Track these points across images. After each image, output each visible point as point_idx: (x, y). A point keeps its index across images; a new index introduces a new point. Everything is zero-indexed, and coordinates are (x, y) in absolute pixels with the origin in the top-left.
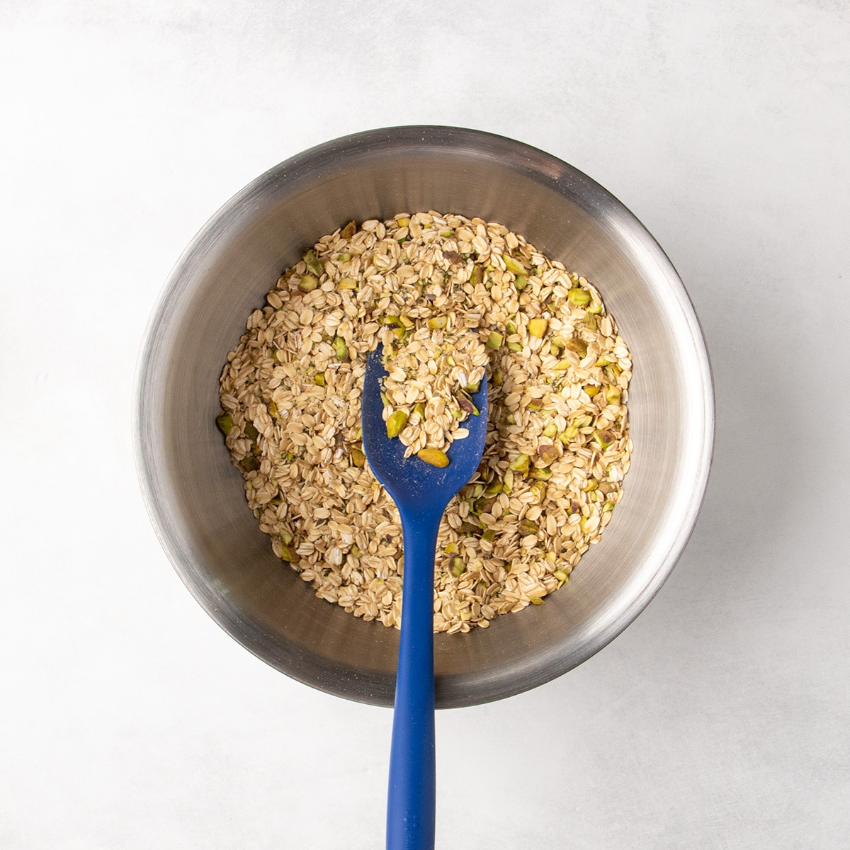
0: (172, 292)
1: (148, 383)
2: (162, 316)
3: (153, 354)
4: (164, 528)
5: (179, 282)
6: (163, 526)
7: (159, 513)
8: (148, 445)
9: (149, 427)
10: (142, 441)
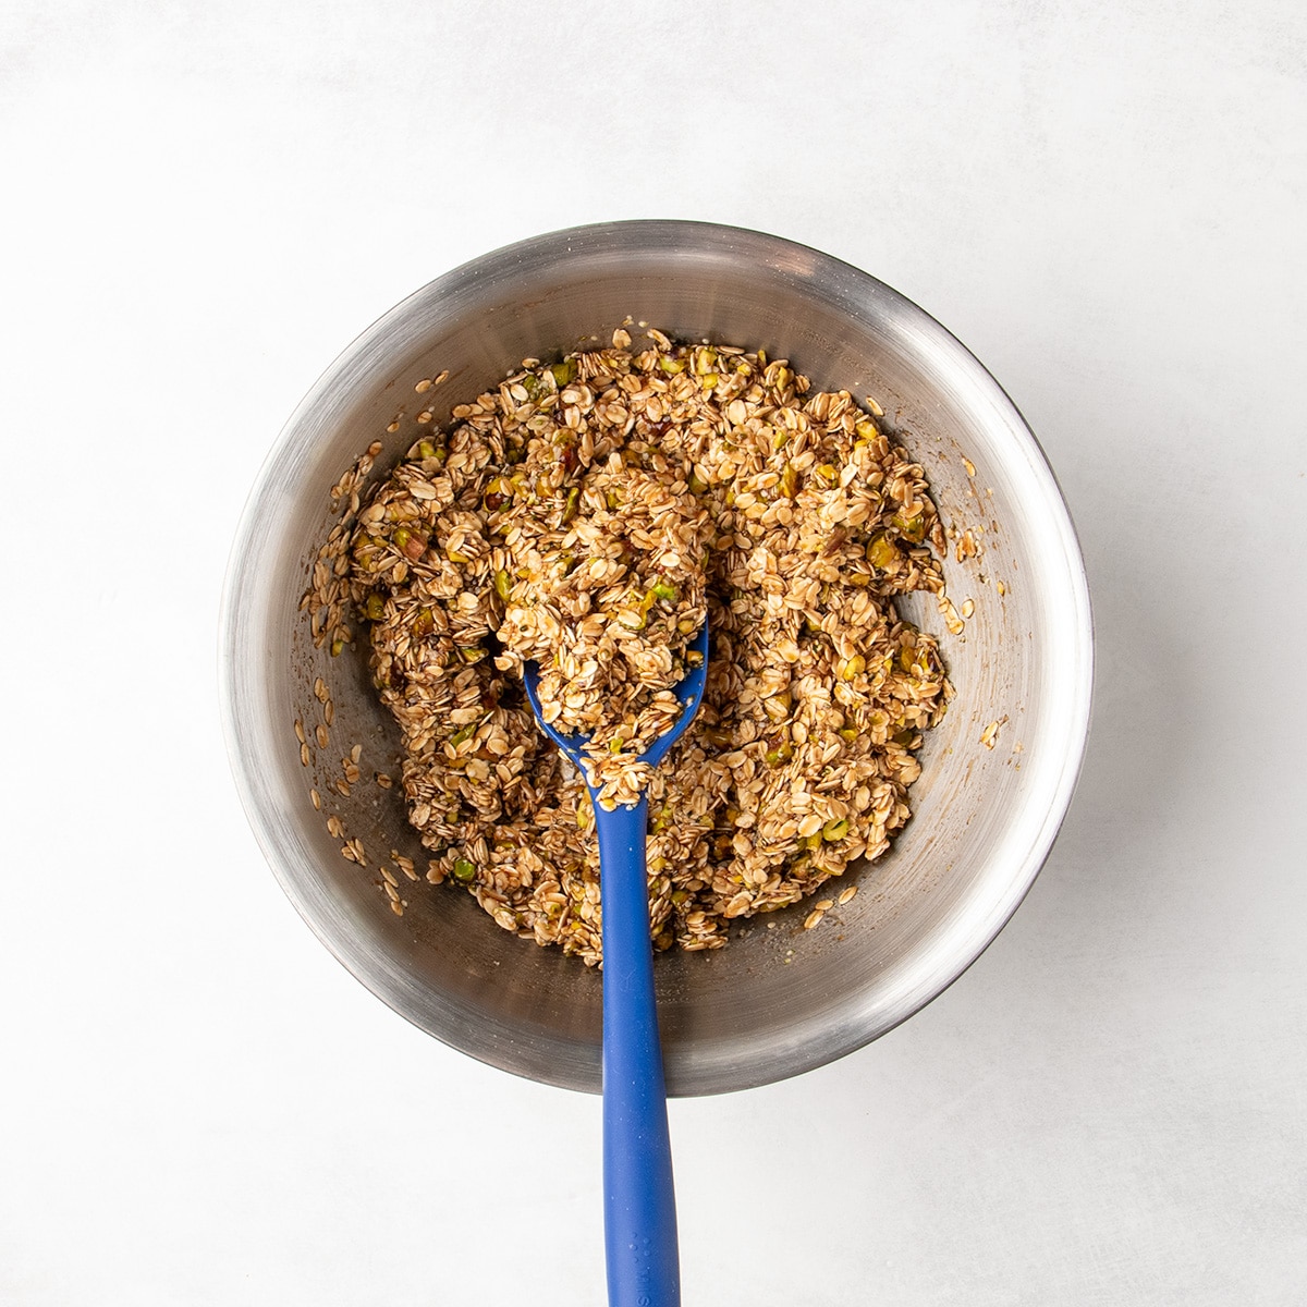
0: (248, 551)
1: (240, 692)
2: (240, 588)
3: (238, 646)
4: (307, 901)
5: (255, 534)
6: (305, 897)
7: (295, 880)
8: (259, 784)
9: (255, 756)
10: (249, 779)
